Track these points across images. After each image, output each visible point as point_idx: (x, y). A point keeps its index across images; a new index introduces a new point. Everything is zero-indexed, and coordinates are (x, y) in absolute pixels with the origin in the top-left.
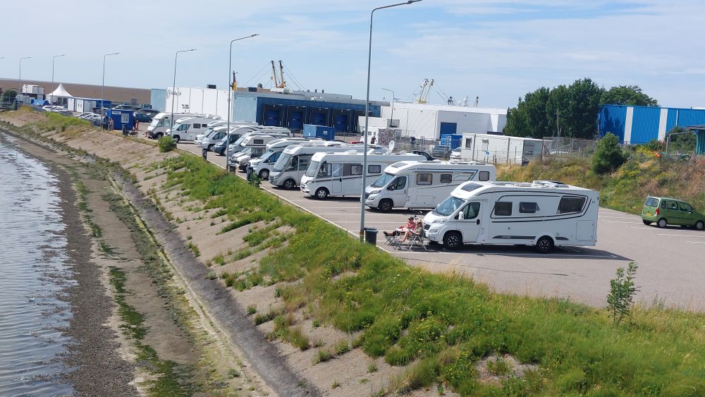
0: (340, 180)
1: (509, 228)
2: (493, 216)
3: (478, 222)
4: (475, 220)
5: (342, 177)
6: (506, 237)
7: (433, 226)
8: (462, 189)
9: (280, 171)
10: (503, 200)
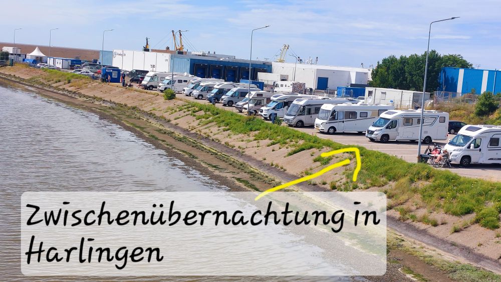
0: (343, 122)
1: (497, 154)
2: (489, 146)
3: (480, 150)
4: (478, 149)
5: (344, 120)
6: (495, 159)
7: (454, 153)
8: (466, 129)
9: (295, 116)
10: (494, 137)
